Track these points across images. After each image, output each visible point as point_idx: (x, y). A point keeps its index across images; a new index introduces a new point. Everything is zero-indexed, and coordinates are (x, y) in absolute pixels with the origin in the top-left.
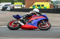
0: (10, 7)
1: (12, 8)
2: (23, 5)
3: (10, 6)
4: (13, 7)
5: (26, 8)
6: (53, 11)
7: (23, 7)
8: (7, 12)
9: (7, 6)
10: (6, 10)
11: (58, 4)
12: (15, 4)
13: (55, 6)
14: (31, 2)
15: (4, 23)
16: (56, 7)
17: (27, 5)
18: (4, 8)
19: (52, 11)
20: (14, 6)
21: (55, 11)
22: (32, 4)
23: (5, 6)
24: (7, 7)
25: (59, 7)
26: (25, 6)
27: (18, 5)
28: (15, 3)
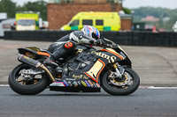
0: (4, 26)
1: (9, 30)
2: (41, 20)
3: (4, 22)
4: (13, 28)
5: (51, 30)
6: (130, 38)
7: (41, 25)
11: (145, 17)
12: (19, 17)
13: (135, 25)
14: (64, 12)
16: (138, 27)
17: (52, 19)
19: (126, 37)
20: (15, 25)
21: (136, 38)
22: (67, 17)
25: (147, 27)
26: (46, 24)
27: (27, 21)
28: (17, 15)
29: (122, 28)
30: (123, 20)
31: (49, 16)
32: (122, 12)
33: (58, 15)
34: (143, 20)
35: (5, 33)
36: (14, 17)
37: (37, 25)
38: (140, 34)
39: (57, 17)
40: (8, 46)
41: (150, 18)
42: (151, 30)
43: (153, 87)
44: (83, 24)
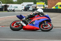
0: (33, 7)
2: (45, 5)
3: (32, 5)
5: (49, 8)
7: (45, 7)
8: (29, 12)
9: (29, 6)
10: (28, 10)
12: (38, 4)
14: (53, 2)
17: (49, 4)
18: (27, 8)
20: (36, 6)
22: (54, 4)
23: (27, 6)
24: (30, 7)
26: (47, 6)
27: (40, 5)
28: (37, 3)
33: (51, 3)
35: (33, 9)
36: (36, 4)
37: (44, 6)
39: (51, 4)
44: (60, 6)
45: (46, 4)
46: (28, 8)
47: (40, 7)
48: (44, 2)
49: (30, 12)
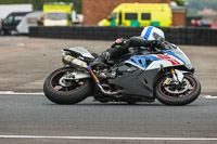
0: (29, 21)
1: (35, 25)
2: (74, 13)
3: (28, 16)
4: (40, 23)
5: (87, 26)
6: (183, 35)
7: (74, 20)
8: (16, 38)
9: (17, 18)
10: (13, 32)
12: (47, 9)
14: (104, 3)
15: (7, 80)
16: (193, 21)
17: (88, 12)
19: (179, 35)
20: (42, 19)
21: (191, 36)
22: (106, 10)
23: (11, 18)
24: (19, 22)
26: (81, 17)
27: (57, 14)
28: (45, 7)
29: (174, 23)
30: (174, 13)
31: (84, 9)
32: (174, 4)
33: (95, 7)
34: (200, 13)
35: (31, 28)
36: (41, 9)
37: (70, 19)
38: (195, 31)
40: (33, 45)
41: (208, 12)
42: (209, 26)
43: (210, 97)
44: (126, 18)
45: (79, 9)
46: (15, 24)
47: (54, 19)
48: (71, 4)
49: (21, 38)
